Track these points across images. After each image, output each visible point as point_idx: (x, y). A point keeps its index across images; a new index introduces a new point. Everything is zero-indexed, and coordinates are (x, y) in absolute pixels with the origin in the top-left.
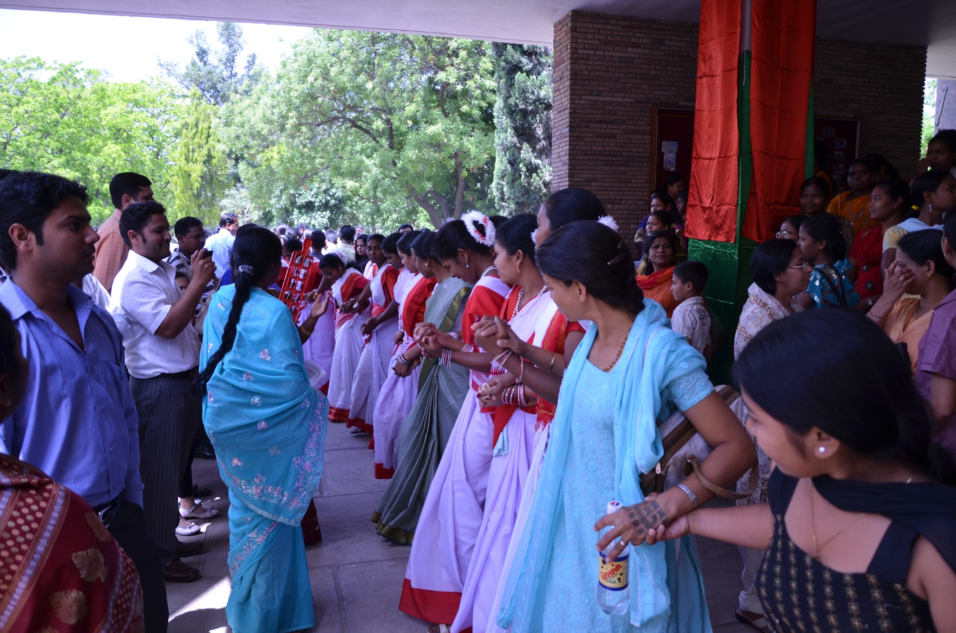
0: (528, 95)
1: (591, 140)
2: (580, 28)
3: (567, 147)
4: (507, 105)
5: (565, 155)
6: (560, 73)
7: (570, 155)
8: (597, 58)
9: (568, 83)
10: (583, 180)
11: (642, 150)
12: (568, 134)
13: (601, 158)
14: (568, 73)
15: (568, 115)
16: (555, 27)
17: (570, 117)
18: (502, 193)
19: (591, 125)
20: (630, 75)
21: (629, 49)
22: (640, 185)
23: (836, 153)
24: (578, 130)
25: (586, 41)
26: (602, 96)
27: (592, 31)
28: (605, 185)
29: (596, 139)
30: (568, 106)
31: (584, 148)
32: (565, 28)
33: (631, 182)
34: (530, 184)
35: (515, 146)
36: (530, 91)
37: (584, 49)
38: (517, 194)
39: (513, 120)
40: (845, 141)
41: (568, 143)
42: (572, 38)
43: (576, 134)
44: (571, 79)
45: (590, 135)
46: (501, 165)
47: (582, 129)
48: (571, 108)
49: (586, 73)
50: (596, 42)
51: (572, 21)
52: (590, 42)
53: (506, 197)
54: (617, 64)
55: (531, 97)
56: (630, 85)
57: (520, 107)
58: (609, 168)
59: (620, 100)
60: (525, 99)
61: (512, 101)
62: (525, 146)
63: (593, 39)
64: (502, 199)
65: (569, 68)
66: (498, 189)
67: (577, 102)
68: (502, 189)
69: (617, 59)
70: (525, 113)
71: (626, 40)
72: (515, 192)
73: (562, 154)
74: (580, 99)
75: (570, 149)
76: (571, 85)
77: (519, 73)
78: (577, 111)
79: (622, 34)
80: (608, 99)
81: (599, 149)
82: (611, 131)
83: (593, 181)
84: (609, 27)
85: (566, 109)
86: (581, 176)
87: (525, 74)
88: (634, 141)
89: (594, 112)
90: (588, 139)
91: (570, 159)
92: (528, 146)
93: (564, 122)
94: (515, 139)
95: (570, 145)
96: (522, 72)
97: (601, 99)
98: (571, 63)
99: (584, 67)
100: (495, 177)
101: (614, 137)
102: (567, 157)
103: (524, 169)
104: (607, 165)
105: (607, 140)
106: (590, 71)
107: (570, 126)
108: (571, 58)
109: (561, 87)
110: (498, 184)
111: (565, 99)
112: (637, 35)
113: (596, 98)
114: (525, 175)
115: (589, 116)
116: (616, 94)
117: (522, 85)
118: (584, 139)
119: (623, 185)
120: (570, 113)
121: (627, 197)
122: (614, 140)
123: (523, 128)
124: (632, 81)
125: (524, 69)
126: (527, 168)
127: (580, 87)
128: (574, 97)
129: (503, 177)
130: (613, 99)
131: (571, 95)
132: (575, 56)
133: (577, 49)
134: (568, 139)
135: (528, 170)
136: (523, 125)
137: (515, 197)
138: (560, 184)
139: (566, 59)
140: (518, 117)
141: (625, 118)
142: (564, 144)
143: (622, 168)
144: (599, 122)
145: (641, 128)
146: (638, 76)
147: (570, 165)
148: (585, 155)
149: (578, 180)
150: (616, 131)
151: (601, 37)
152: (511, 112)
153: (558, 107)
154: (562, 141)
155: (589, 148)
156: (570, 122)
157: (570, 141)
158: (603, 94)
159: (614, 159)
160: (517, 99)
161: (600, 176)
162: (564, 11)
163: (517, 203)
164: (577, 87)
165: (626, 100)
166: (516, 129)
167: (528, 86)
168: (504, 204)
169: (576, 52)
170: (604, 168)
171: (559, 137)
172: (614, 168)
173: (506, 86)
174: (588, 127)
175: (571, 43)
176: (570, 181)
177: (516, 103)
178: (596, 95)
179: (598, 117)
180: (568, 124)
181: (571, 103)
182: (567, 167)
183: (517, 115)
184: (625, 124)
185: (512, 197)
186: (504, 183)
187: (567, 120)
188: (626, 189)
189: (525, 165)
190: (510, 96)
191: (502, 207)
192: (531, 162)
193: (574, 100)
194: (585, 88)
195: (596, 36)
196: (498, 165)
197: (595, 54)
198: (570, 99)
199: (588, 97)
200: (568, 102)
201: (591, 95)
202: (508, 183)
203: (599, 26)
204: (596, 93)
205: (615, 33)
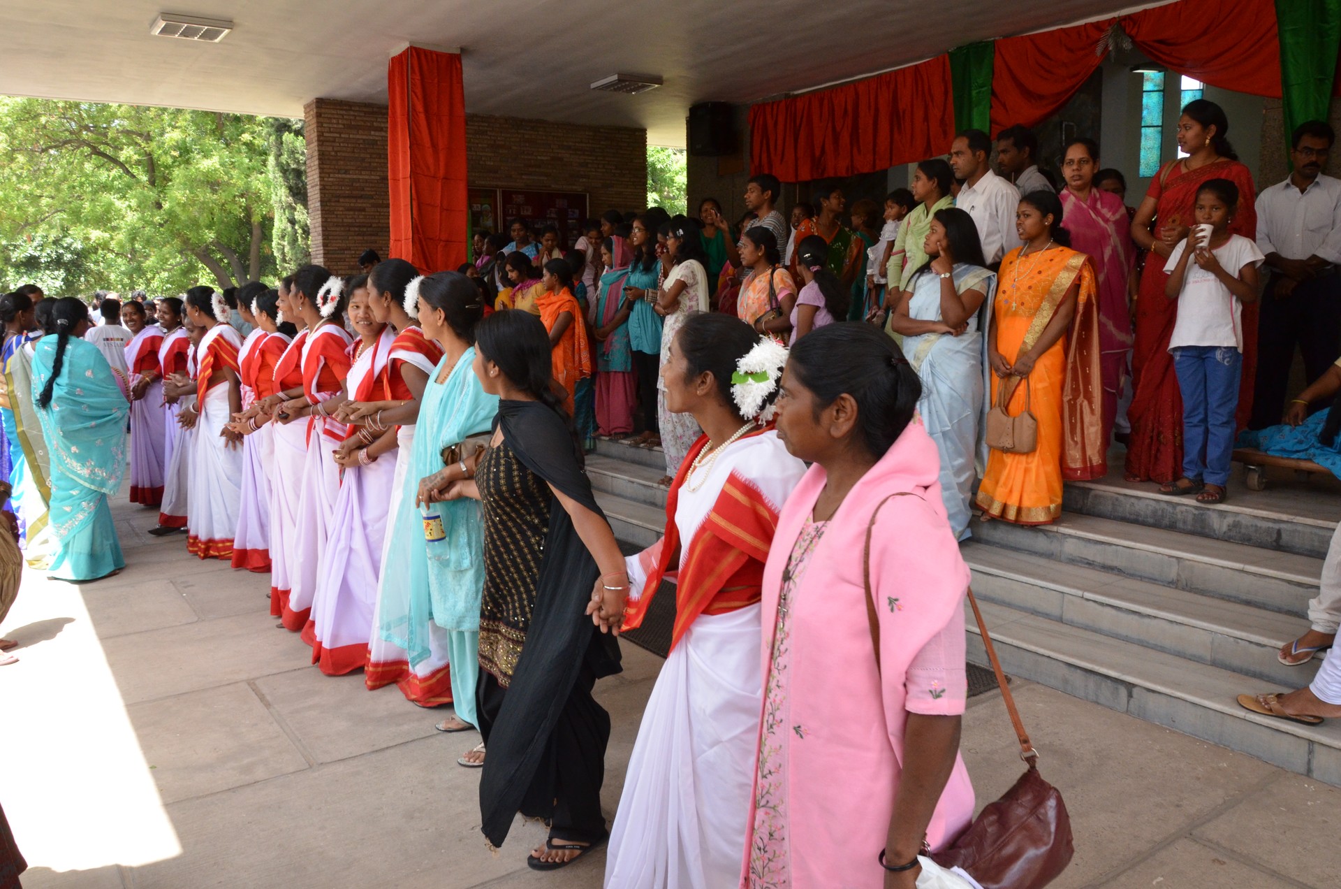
0: (297, 156)
1: (342, 213)
2: (324, 114)
3: (320, 220)
4: (279, 163)
5: (318, 227)
7: (322, 226)
8: (342, 140)
9: (317, 163)
12: (320, 208)
13: (352, 229)
14: (316, 153)
15: (318, 191)
16: (305, 108)
17: (321, 193)
18: (283, 254)
19: (341, 200)
21: (373, 133)
23: (570, 221)
24: (328, 204)
25: (331, 126)
26: (349, 174)
27: (336, 116)
29: (346, 212)
30: (318, 183)
31: (335, 220)
32: (312, 113)
34: (308, 246)
35: (291, 205)
37: (330, 132)
38: (298, 255)
39: (286, 178)
40: (577, 211)
42: (318, 122)
43: (327, 208)
44: (320, 159)
45: (341, 209)
46: (280, 223)
47: (333, 204)
48: (321, 185)
49: (333, 153)
50: (341, 126)
51: (317, 107)
52: (335, 126)
53: (287, 259)
54: (361, 146)
55: (301, 157)
56: (375, 165)
57: (292, 167)
58: (361, 238)
59: (367, 177)
62: (299, 207)
63: (338, 123)
64: (284, 260)
65: (316, 148)
66: (279, 249)
67: (326, 179)
68: (283, 249)
69: (361, 141)
70: (298, 173)
71: (369, 124)
72: (296, 253)
73: (317, 225)
74: (329, 177)
75: (322, 222)
76: (319, 164)
78: (327, 188)
79: (365, 119)
80: (355, 177)
81: (350, 221)
82: (360, 205)
83: (346, 250)
84: (352, 113)
85: (317, 185)
86: (334, 245)
87: (292, 134)
89: (343, 188)
90: (339, 213)
91: (323, 231)
92: (302, 207)
93: (316, 196)
94: (290, 199)
95: (322, 218)
97: (348, 176)
98: (318, 145)
99: (330, 149)
100: (274, 236)
101: (363, 210)
102: (320, 229)
103: (300, 231)
104: (358, 235)
105: (356, 213)
106: (336, 152)
107: (322, 201)
108: (319, 140)
109: (312, 165)
110: (279, 244)
111: (316, 177)
112: (379, 120)
113: (344, 176)
114: (302, 237)
115: (338, 192)
116: (363, 172)
117: (291, 145)
118: (336, 213)
120: (320, 189)
122: (363, 213)
123: (298, 188)
124: (377, 160)
125: (294, 127)
126: (303, 230)
127: (328, 166)
128: (323, 175)
129: (283, 237)
130: (361, 177)
131: (320, 173)
132: (322, 138)
133: (323, 133)
134: (319, 212)
136: (296, 184)
137: (297, 259)
139: (314, 140)
140: (290, 177)
141: (372, 193)
142: (318, 217)
143: (373, 238)
144: (348, 197)
147: (323, 235)
148: (337, 226)
149: (332, 248)
150: (364, 205)
151: (345, 122)
152: (284, 170)
153: (311, 182)
154: (316, 213)
155: (341, 220)
156: (321, 197)
157: (322, 214)
158: (351, 172)
159: (365, 230)
160: (287, 158)
161: (354, 245)
162: (310, 97)
164: (325, 166)
165: (373, 177)
166: (290, 188)
167: (296, 147)
168: (286, 265)
169: (323, 136)
170: (355, 238)
171: (314, 209)
172: (365, 238)
173: (276, 143)
174: (339, 201)
175: (317, 127)
176: (324, 250)
177: (287, 162)
179: (347, 192)
180: (319, 199)
181: (320, 181)
182: (320, 237)
183: (290, 175)
184: (372, 198)
185: (294, 258)
186: (286, 243)
187: (318, 196)
189: (302, 227)
190: (281, 155)
193: (323, 178)
194: (332, 167)
195: (340, 121)
196: (277, 224)
197: (340, 137)
198: (320, 177)
199: (336, 175)
200: (318, 180)
201: (338, 173)
202: (289, 243)
203: (342, 112)
204: (343, 171)
205: (357, 118)
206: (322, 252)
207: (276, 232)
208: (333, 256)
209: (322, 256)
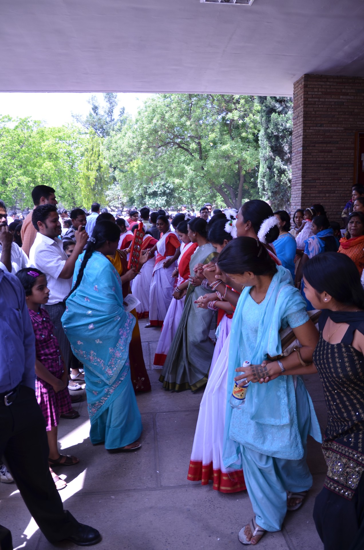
0: (279, 126)
1: (316, 154)
2: (310, 85)
3: (301, 159)
4: (266, 133)
5: (299, 164)
6: (297, 113)
7: (303, 164)
8: (320, 103)
9: (302, 120)
10: (311, 179)
11: (348, 159)
12: (301, 151)
13: (322, 165)
14: (302, 113)
15: (302, 140)
16: (294, 85)
17: (303, 141)
18: (264, 186)
19: (317, 145)
20: (341, 113)
21: (341, 97)
22: (347, 181)
24: (308, 148)
25: (313, 93)
26: (323, 127)
27: (317, 86)
28: (325, 181)
29: (319, 154)
30: (302, 134)
31: (312, 159)
32: (300, 86)
33: (341, 180)
34: (280, 181)
35: (271, 157)
36: (280, 124)
37: (312, 98)
38: (272, 187)
39: (270, 142)
41: (301, 157)
42: (304, 91)
43: (306, 151)
44: (304, 117)
45: (316, 151)
46: (263, 169)
47: (311, 148)
48: (303, 135)
49: (313, 113)
50: (320, 93)
51: (305, 81)
52: (316, 93)
53: (266, 189)
54: (333, 106)
55: (281, 127)
56: (342, 119)
57: (275, 134)
58: (327, 171)
59: (335, 129)
60: (278, 129)
61: (269, 131)
62: (277, 158)
63: (318, 91)
64: (264, 190)
65: (302, 110)
66: (261, 183)
67: (307, 131)
68: (264, 183)
69: (333, 103)
70: (277, 138)
71: (339, 91)
72: (271, 185)
74: (310, 129)
75: (303, 160)
76: (304, 121)
77: (274, 113)
78: (308, 137)
79: (336, 87)
80: (327, 128)
81: (321, 159)
82: (329, 148)
83: (317, 180)
84: (328, 83)
85: (301, 135)
86: (310, 176)
87: (277, 114)
88: (343, 154)
89: (318, 137)
90: (314, 154)
91: (303, 167)
92: (279, 158)
93: (299, 143)
94: (271, 154)
95: (303, 158)
96: (276, 113)
97: (323, 128)
98: (304, 107)
99: (312, 109)
100: (259, 176)
101: (331, 151)
102: (301, 165)
104: (326, 169)
105: (326, 154)
106: (315, 112)
107: (303, 146)
108: (304, 104)
109: (298, 122)
110: (261, 180)
111: (300, 129)
112: (346, 87)
113: (320, 128)
114: (277, 175)
115: (315, 140)
116: (332, 125)
117: (275, 120)
118: (312, 154)
119: (336, 181)
120: (303, 138)
121: (339, 189)
122: (331, 154)
123: (276, 147)
124: (342, 116)
125: (277, 110)
126: (278, 171)
127: (309, 122)
128: (306, 128)
129: (264, 176)
130: (330, 128)
131: (304, 127)
132: (307, 102)
133: (307, 98)
134: (301, 154)
135: (279, 172)
136: (276, 145)
137: (271, 188)
138: (297, 182)
139: (301, 105)
141: (338, 140)
142: (299, 157)
143: (336, 171)
144: (322, 143)
145: (348, 145)
146: (347, 113)
147: (303, 170)
148: (313, 163)
149: (308, 179)
150: (332, 148)
151: (323, 90)
152: (269, 137)
153: (296, 134)
154: (298, 155)
155: (315, 159)
156: (303, 144)
157: (303, 155)
158: (324, 125)
159: (331, 165)
160: (272, 129)
161: (322, 176)
162: (300, 75)
163: (272, 192)
164: (307, 122)
165: (339, 128)
166: (272, 147)
167: (279, 121)
168: (264, 192)
169: (307, 100)
170: (324, 171)
171: (296, 153)
172: (331, 171)
173: (266, 122)
174: (315, 146)
175: (304, 94)
176: (302, 180)
177: (272, 132)
178: (319, 127)
179: (321, 140)
180: (302, 145)
181: (303, 132)
182: (301, 171)
183: (272, 139)
184: (337, 143)
185: (269, 188)
186: (265, 180)
187: (301, 142)
188: (338, 184)
189: (277, 170)
190: (268, 128)
191: (264, 194)
192: (281, 168)
194: (312, 122)
195: (320, 90)
196: (261, 169)
197: (319, 101)
198: (303, 129)
199: (315, 128)
200: (302, 131)
201: (316, 126)
202: (267, 180)
203: (322, 83)
204: (319, 125)
205: (332, 87)
206: (301, 181)
207: (260, 174)
208: (308, 184)
209: (301, 184)
